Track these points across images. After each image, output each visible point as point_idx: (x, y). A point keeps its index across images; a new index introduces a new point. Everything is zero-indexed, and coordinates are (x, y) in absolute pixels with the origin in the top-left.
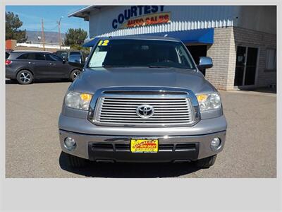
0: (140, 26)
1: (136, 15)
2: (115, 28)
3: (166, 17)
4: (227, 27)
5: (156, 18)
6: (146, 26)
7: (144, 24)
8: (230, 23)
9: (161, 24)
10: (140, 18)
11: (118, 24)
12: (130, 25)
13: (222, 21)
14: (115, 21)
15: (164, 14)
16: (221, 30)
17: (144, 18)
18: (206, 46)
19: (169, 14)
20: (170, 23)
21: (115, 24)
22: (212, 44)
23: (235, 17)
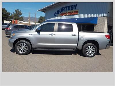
0: (66, 16)
1: (64, 11)
2: (55, 16)
3: (77, 12)
4: (103, 17)
5: (72, 12)
6: (68, 15)
7: (67, 15)
8: (105, 15)
9: (75, 15)
10: (65, 12)
11: (57, 14)
12: (62, 15)
13: (102, 14)
14: (55, 13)
15: (76, 11)
16: (101, 18)
17: (67, 12)
18: (94, 25)
19: (78, 11)
20: (78, 15)
21: (56, 14)
22: (96, 24)
23: (108, 12)
